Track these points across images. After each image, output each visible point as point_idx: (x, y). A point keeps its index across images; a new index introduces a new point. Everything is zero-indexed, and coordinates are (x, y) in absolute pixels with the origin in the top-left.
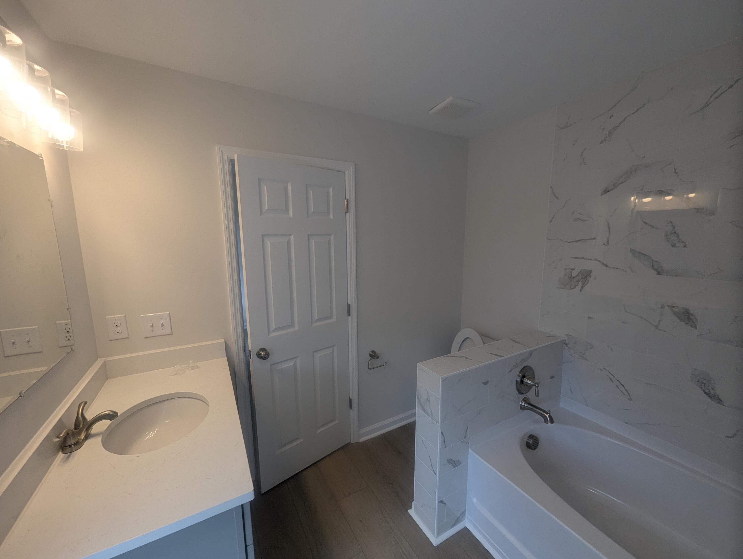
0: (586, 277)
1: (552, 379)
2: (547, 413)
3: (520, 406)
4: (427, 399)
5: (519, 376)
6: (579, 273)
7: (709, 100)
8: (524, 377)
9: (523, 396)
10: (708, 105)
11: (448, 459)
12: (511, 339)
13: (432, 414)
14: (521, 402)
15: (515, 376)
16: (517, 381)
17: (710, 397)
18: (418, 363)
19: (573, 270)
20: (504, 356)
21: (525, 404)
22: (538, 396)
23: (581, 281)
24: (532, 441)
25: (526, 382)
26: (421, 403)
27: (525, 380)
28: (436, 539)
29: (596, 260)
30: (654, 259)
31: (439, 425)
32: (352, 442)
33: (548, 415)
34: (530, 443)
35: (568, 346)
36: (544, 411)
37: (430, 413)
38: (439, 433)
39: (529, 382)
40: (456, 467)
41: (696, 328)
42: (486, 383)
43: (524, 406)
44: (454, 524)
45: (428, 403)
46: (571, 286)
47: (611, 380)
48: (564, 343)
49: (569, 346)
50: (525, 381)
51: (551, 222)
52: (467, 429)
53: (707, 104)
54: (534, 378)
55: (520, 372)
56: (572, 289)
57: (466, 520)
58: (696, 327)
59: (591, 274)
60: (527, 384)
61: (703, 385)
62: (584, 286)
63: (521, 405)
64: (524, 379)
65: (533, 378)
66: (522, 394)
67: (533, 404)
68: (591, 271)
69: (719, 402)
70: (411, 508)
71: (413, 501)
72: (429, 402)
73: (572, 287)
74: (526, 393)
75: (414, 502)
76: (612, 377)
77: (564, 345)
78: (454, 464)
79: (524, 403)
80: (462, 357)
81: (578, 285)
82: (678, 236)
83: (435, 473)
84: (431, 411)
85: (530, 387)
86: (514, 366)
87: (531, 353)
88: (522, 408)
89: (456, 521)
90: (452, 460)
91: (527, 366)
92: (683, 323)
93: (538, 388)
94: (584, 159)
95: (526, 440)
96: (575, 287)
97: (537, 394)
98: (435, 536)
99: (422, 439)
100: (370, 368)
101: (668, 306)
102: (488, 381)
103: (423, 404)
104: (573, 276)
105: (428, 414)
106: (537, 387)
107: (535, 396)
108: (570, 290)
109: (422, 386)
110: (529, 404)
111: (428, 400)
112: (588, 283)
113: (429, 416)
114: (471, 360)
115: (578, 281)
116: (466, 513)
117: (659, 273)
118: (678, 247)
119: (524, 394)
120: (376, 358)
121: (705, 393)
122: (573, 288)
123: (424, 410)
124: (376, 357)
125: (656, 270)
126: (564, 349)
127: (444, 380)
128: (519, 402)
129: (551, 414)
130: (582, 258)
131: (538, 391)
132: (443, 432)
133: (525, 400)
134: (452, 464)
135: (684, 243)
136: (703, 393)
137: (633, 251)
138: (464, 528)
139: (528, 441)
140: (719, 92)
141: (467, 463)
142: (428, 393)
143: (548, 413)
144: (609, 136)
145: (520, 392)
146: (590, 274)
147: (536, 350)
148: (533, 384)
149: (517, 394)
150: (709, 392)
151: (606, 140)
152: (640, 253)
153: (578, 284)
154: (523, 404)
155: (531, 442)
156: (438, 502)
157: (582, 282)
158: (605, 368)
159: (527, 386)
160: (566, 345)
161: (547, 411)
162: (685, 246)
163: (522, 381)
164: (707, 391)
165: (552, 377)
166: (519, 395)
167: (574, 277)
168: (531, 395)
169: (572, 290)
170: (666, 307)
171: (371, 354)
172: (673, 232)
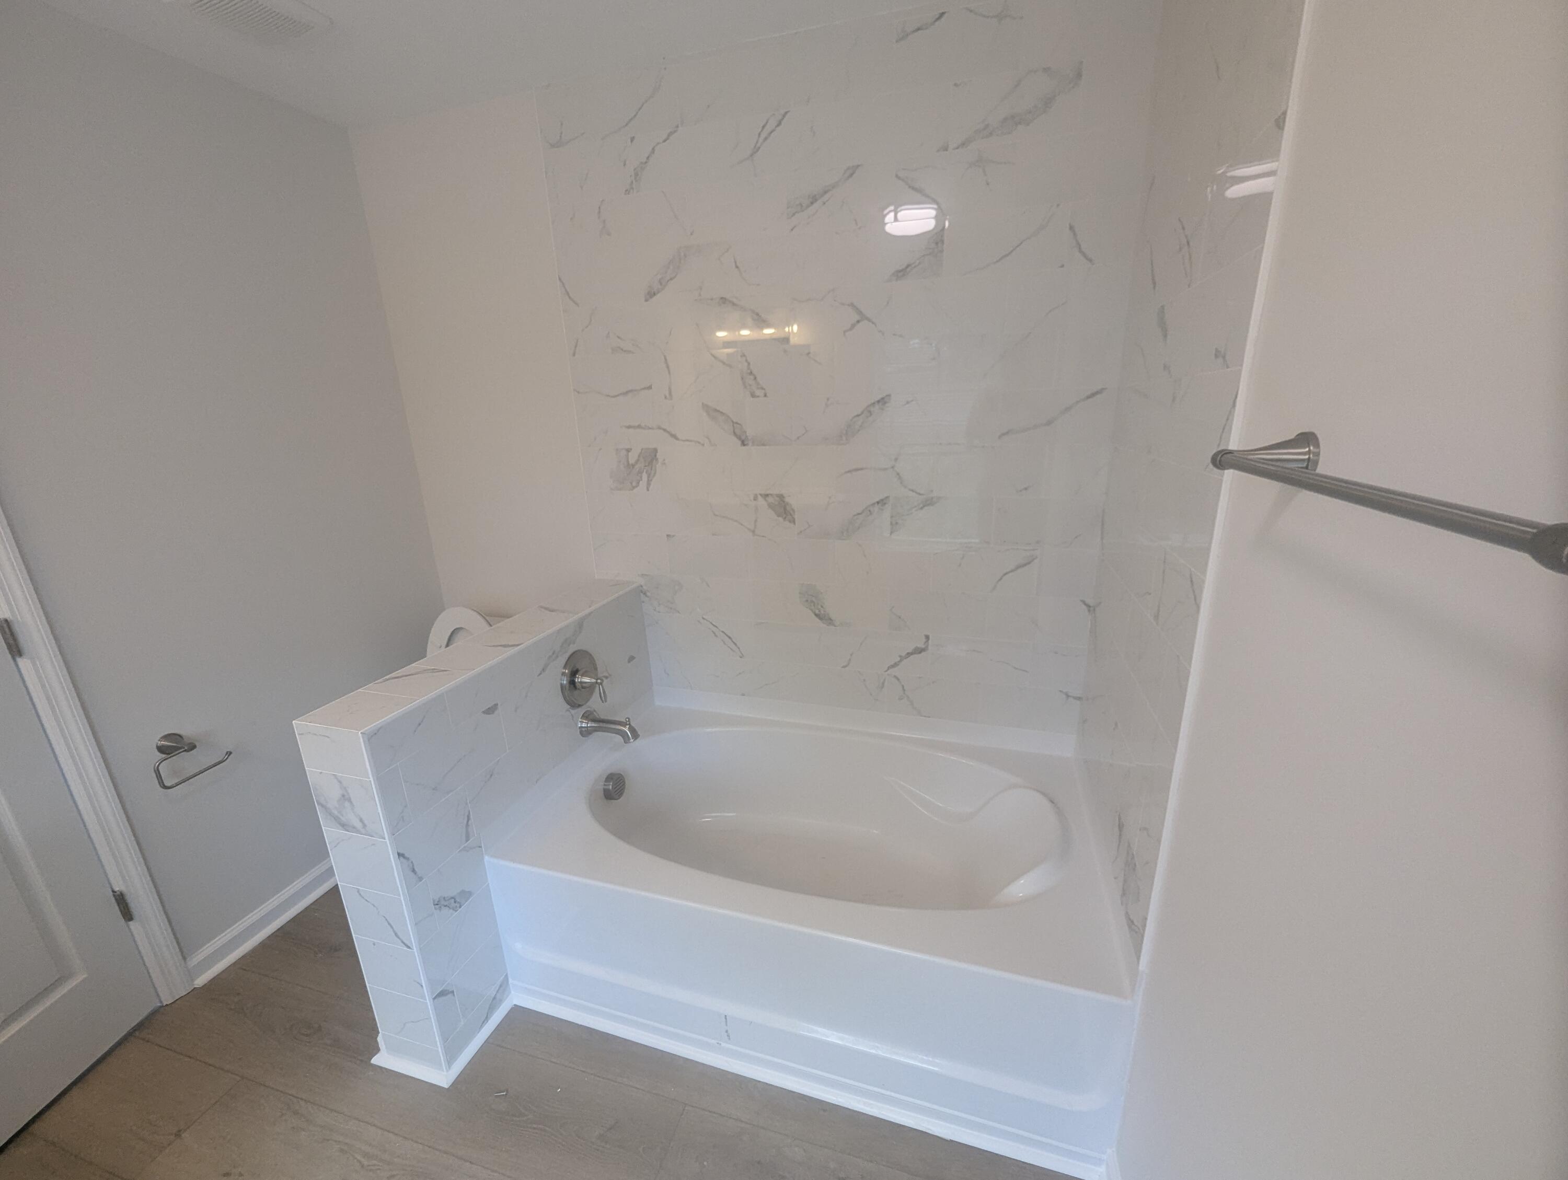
0: (651, 463)
1: (632, 662)
2: (624, 724)
3: (578, 731)
4: (343, 796)
5: (563, 674)
6: (639, 456)
7: (757, 142)
8: (574, 673)
9: (581, 711)
10: (758, 150)
11: (434, 901)
12: (542, 607)
13: (364, 826)
14: (580, 723)
15: (557, 675)
16: (562, 685)
17: (821, 619)
18: (294, 722)
19: (628, 450)
20: (522, 644)
21: (588, 723)
22: (606, 701)
23: (645, 470)
24: (613, 784)
25: (581, 682)
26: (331, 814)
27: (578, 678)
28: (447, 1071)
29: (659, 428)
30: (734, 421)
31: (387, 840)
32: (167, 1000)
33: (628, 726)
34: (609, 790)
35: (646, 596)
36: (620, 723)
37: (358, 825)
38: (393, 857)
39: (586, 680)
40: (460, 907)
41: (795, 524)
42: (490, 711)
43: (587, 727)
44: (487, 1017)
45: (347, 804)
46: (631, 483)
47: (714, 633)
48: (640, 591)
49: (648, 594)
50: (578, 680)
51: (574, 355)
52: (469, 819)
53: (756, 150)
54: (596, 669)
55: (565, 667)
56: (634, 488)
57: (513, 992)
58: (794, 522)
59: (658, 455)
60: (584, 686)
61: (812, 604)
62: (651, 480)
63: (581, 727)
64: (576, 677)
65: (592, 669)
66: (580, 706)
67: (602, 717)
68: (655, 450)
69: (830, 623)
70: (377, 1050)
71: (378, 1032)
72: (350, 800)
73: (634, 484)
74: (585, 704)
75: (380, 1035)
76: (714, 629)
77: (642, 594)
78: (453, 905)
79: (586, 723)
80: (425, 671)
81: (642, 480)
82: (755, 378)
83: (409, 947)
84: (361, 820)
85: (591, 688)
86: (550, 657)
87: (580, 625)
88: (585, 733)
89: (489, 1008)
90: (444, 898)
91: (576, 651)
92: (781, 519)
93: (603, 687)
94: (604, 221)
95: (602, 787)
96: (638, 483)
97: (603, 698)
98: (444, 1068)
99: (358, 891)
100: (167, 784)
101: (761, 495)
102: (496, 705)
103: (336, 813)
104: (630, 462)
105: (354, 829)
106: (601, 684)
107: (601, 702)
108: (632, 490)
109: (321, 773)
110: (594, 721)
111: (345, 797)
112: (655, 473)
113: (358, 832)
114: (447, 672)
115: (640, 472)
116: (510, 981)
117: (743, 443)
118: (758, 397)
119: (582, 705)
120: (185, 751)
121: (816, 615)
122: (636, 487)
123: (344, 826)
124: (183, 750)
125: (739, 438)
126: (643, 602)
127: (372, 738)
128: (576, 724)
129: (633, 724)
130: (639, 427)
131: (603, 690)
132: (401, 851)
133: (587, 716)
134: (448, 907)
135: (764, 389)
136: (813, 615)
137: (706, 407)
138: (512, 1008)
139: (605, 787)
140: (768, 128)
141: (488, 885)
142: (340, 782)
143: (627, 725)
144: (635, 178)
145: (574, 705)
146: (656, 456)
147: (590, 614)
148: (594, 681)
149: (568, 710)
150: (819, 613)
151: (633, 188)
152: (716, 410)
153: (641, 477)
154: (583, 726)
155: (611, 787)
156: (432, 1000)
157: (646, 472)
158: (704, 617)
159: (583, 688)
160: (645, 594)
161: (625, 721)
162: (765, 396)
163: (572, 683)
164: (817, 612)
165: (631, 659)
166: (573, 712)
167: (633, 466)
168: (594, 703)
169: (635, 490)
170: (759, 496)
171: (163, 746)
172: (749, 371)
